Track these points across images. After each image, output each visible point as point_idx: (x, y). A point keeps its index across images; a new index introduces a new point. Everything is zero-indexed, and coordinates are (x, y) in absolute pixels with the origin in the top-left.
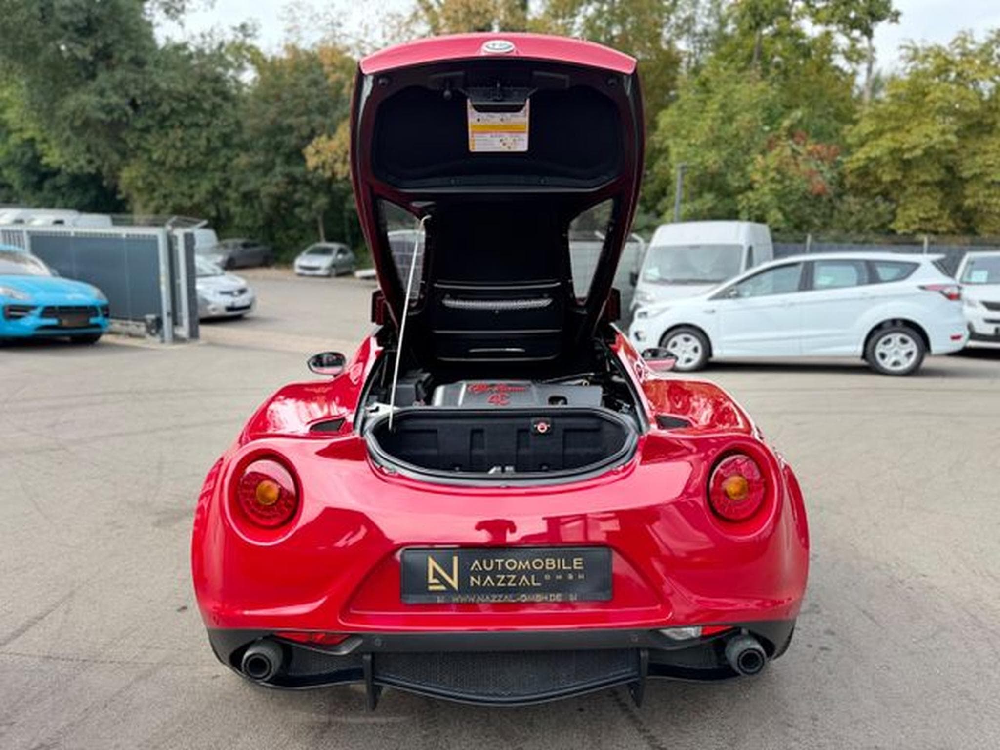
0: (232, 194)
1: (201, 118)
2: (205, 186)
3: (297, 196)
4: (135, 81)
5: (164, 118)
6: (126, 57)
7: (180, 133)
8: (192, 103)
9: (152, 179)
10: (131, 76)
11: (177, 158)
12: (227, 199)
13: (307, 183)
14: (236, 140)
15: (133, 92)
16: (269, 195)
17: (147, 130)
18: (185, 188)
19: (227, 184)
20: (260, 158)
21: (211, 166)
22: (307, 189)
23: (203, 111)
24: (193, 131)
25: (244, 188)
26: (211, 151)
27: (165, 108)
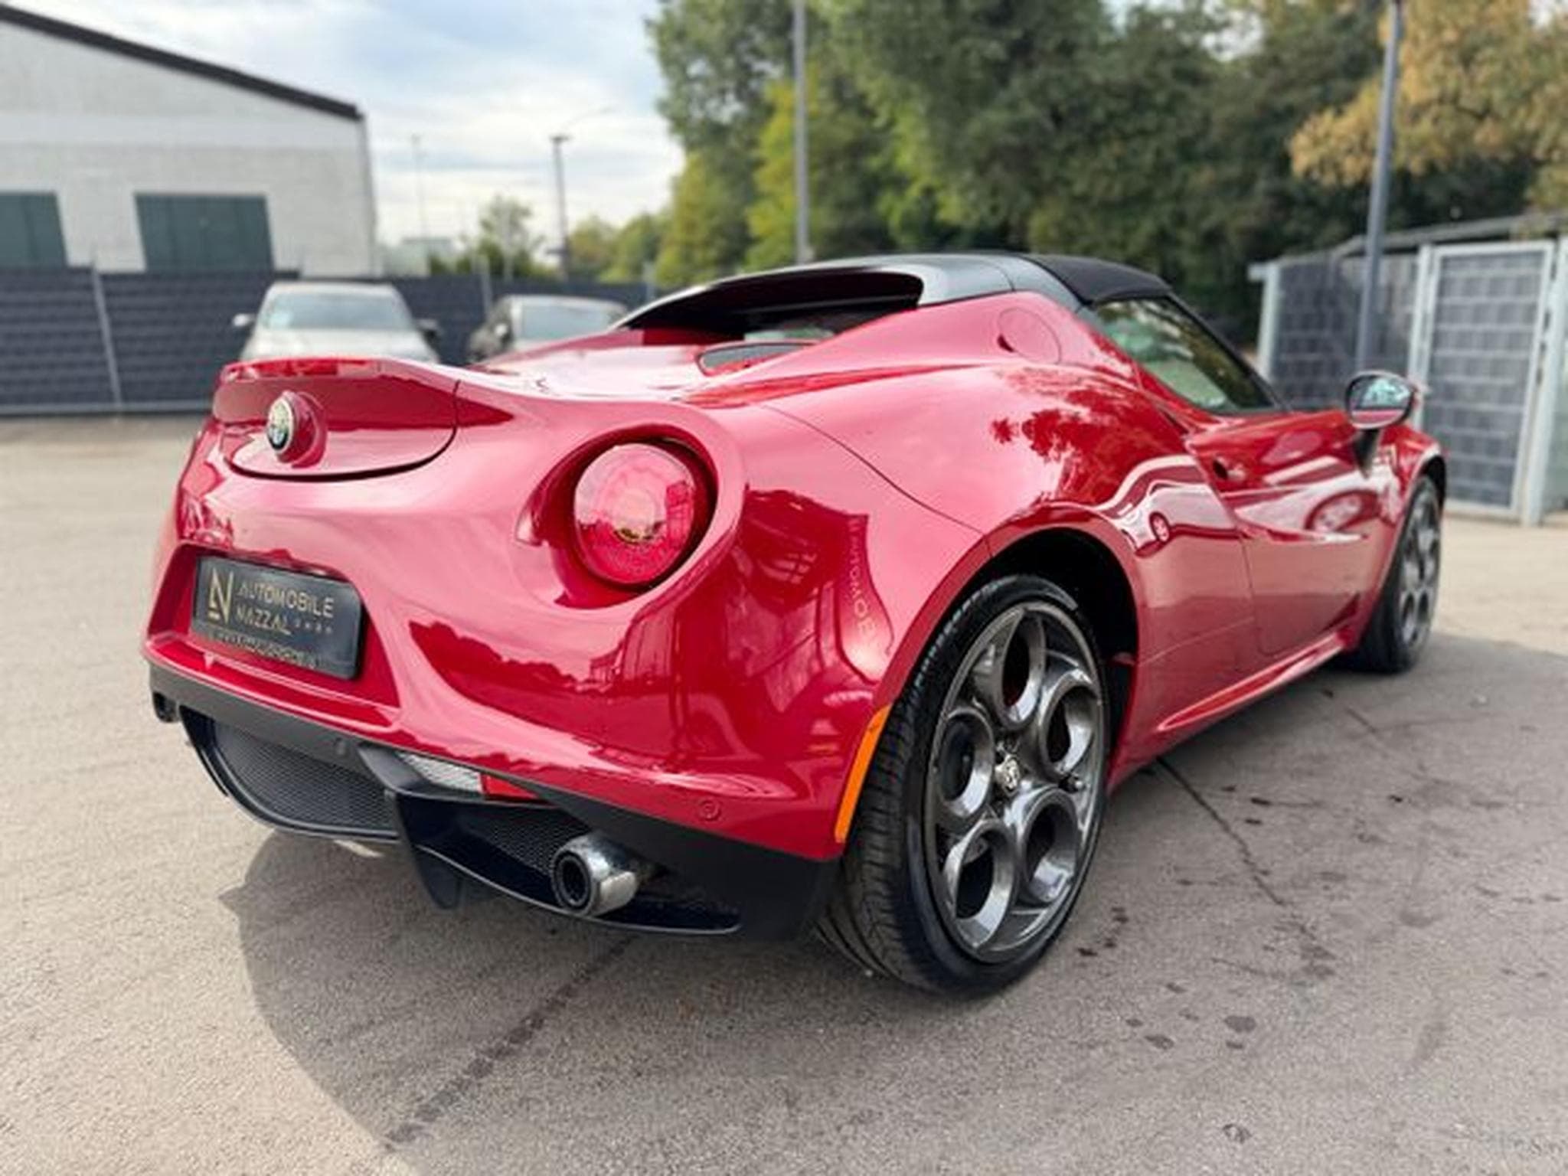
0: (1187, 236)
1: (1150, 120)
2: (1147, 227)
3: (1291, 228)
4: (1060, 79)
5: (1097, 127)
6: (1050, 45)
7: (1116, 148)
8: (1137, 97)
9: (1071, 225)
10: (1054, 72)
11: (1109, 188)
12: (1178, 243)
13: (1311, 203)
14: (1201, 147)
15: (1055, 94)
16: (1244, 232)
17: (1071, 150)
18: (1116, 234)
19: (1180, 220)
20: (1233, 170)
21: (1159, 194)
22: (1308, 213)
23: (1153, 107)
24: (1136, 143)
25: (1207, 224)
26: (1162, 169)
27: (1099, 114)
